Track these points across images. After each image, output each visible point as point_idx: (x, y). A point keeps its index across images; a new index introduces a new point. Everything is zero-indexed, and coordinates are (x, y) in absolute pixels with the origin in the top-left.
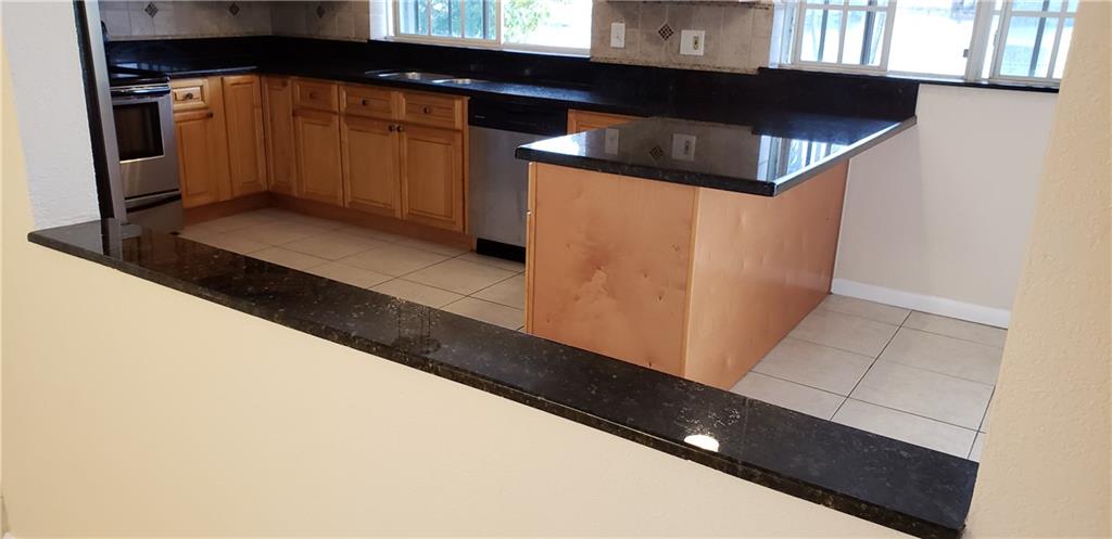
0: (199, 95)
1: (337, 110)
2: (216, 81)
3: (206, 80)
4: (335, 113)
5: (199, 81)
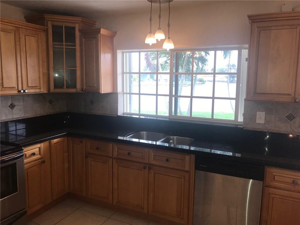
0: (38, 153)
1: (111, 156)
2: (47, 143)
3: (42, 144)
4: (110, 157)
5: (39, 145)
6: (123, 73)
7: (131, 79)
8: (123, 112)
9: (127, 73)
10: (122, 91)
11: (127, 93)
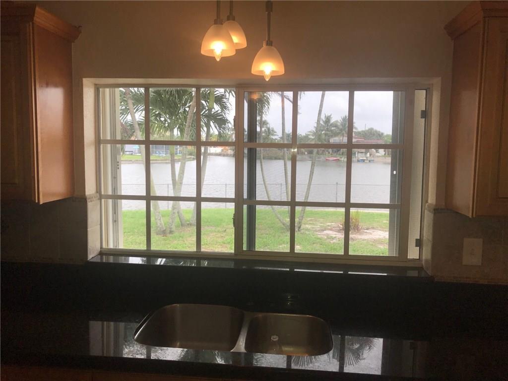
6: (98, 142)
7: (118, 156)
8: (99, 249)
9: (107, 142)
10: (97, 192)
11: (108, 197)
